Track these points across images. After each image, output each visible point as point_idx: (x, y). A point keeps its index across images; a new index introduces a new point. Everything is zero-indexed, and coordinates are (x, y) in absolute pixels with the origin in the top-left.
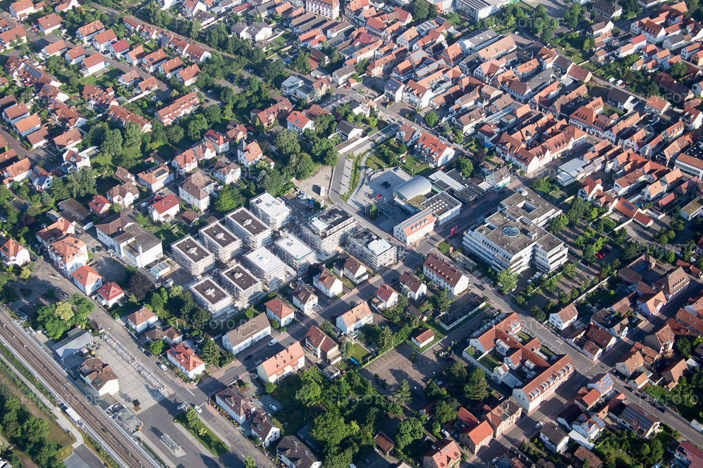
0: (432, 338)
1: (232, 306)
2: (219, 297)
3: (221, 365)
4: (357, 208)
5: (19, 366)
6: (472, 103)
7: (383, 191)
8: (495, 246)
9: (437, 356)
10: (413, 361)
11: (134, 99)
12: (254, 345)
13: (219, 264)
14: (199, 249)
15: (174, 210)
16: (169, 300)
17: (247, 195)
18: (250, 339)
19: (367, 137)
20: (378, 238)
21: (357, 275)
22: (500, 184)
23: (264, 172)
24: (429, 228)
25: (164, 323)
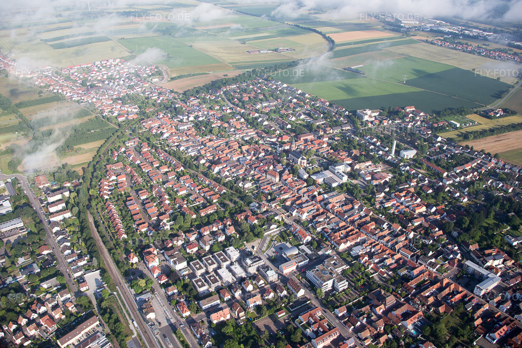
0: (284, 314)
1: (208, 290)
2: (203, 285)
3: (197, 313)
4: (267, 256)
5: (122, 302)
6: (323, 219)
7: (279, 251)
8: (318, 278)
9: (285, 321)
10: (274, 322)
11: (193, 205)
12: (212, 307)
13: (207, 272)
14: (200, 266)
15: (195, 249)
16: (184, 284)
17: (225, 246)
18: (210, 304)
19: (278, 229)
20: (271, 270)
21: (260, 284)
22: (327, 253)
23: (233, 238)
24: (294, 268)
25: (179, 293)
